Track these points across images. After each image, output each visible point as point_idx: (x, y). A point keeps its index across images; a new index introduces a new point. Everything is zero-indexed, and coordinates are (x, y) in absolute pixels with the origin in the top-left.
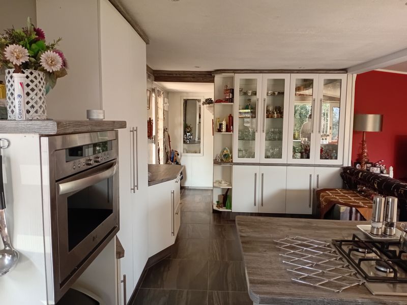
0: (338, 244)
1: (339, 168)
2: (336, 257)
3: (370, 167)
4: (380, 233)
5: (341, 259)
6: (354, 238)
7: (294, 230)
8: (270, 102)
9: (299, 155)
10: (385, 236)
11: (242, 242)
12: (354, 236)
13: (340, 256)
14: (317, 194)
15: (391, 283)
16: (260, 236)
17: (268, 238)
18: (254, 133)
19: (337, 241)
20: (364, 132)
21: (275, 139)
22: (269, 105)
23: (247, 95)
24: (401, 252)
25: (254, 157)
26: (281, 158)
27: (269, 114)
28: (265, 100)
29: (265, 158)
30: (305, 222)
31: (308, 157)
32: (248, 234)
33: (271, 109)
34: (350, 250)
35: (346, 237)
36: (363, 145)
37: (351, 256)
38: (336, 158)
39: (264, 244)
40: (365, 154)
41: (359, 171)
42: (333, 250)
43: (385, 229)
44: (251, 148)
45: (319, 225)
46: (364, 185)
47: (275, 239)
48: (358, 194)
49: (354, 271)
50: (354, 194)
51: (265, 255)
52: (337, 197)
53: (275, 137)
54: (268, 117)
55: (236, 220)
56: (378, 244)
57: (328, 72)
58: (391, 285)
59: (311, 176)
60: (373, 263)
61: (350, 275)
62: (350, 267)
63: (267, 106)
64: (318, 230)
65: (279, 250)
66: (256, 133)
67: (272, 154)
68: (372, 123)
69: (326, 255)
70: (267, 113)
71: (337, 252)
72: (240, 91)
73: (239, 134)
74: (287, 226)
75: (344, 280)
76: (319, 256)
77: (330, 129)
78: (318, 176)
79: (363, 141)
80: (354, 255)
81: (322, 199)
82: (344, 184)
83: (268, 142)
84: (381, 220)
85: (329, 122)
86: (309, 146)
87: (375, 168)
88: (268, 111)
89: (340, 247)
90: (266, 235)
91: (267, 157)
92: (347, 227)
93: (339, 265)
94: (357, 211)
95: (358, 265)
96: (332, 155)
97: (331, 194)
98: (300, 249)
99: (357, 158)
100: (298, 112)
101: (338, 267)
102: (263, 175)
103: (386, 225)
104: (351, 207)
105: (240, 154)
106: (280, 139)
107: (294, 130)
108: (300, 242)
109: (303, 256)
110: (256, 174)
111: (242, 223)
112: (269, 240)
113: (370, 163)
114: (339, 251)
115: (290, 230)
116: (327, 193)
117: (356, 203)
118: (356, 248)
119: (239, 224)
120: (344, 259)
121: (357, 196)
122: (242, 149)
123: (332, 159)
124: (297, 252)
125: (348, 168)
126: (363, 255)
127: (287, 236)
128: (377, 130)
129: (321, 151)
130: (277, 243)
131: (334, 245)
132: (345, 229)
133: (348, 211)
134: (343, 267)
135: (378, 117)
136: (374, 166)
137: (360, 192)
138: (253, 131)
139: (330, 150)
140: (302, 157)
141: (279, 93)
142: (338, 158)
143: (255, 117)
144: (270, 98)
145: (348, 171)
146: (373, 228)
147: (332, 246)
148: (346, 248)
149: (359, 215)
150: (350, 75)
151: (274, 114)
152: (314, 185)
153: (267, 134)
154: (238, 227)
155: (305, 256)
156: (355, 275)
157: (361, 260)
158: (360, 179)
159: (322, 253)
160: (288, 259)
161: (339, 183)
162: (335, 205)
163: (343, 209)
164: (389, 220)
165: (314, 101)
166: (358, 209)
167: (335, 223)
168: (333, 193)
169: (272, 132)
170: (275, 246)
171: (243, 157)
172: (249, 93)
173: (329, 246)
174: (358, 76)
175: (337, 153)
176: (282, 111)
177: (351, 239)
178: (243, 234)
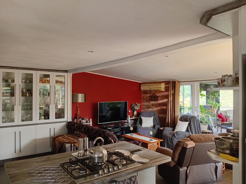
0: (62, 165)
1: (66, 123)
2: (62, 172)
3: (81, 120)
4: (82, 155)
5: (64, 172)
6: (70, 161)
7: (40, 164)
8: (24, 87)
9: (43, 117)
10: (84, 156)
11: (10, 178)
12: (70, 159)
13: (63, 171)
14: (54, 139)
15: (85, 177)
16: (21, 171)
17: (26, 171)
18: (13, 106)
19: (62, 164)
20: (77, 103)
21: (27, 109)
22: (23, 88)
23: (8, 82)
24: (89, 162)
25: (14, 122)
26: (32, 120)
27: (23, 94)
28: (20, 86)
29: (22, 121)
30: (47, 158)
31: (48, 118)
32: (13, 172)
33: (24, 91)
34: (68, 167)
35: (67, 161)
36: (77, 109)
37: (68, 169)
38: (64, 118)
39: (24, 175)
40: (79, 114)
41: (76, 123)
42: (60, 169)
43: (84, 153)
44: (12, 115)
45: (54, 158)
46: (78, 131)
47: (30, 170)
48: (75, 136)
49: (69, 176)
50: (73, 136)
51: (24, 181)
52: (65, 140)
53: (28, 108)
54: (22, 96)
55: (5, 165)
56: (80, 161)
57: (57, 71)
58: (85, 178)
59: (50, 129)
60: (78, 170)
61: (68, 179)
62: (68, 175)
63: (22, 89)
64: (53, 160)
65: (33, 176)
66: (15, 106)
67: (26, 118)
68: (81, 98)
69: (57, 172)
70: (22, 93)
71: (62, 169)
72: (3, 79)
73: (2, 107)
74: (37, 162)
75: (65, 182)
76: (54, 173)
77: (61, 99)
78: (54, 129)
79: (77, 107)
80: (70, 169)
81: (56, 142)
82: (68, 131)
83: (23, 111)
84: (82, 149)
85: (60, 96)
86: (49, 112)
87: (84, 120)
88: (22, 92)
89: (63, 166)
90: (25, 170)
91: (23, 121)
92: (67, 155)
93: (62, 175)
94: (74, 145)
95: (71, 173)
96: (62, 116)
97: (61, 138)
98: (44, 172)
99: (75, 116)
100: (42, 92)
101: (62, 176)
102: (20, 132)
103: (84, 151)
104: (71, 143)
105: (4, 121)
106: (31, 109)
107: (40, 103)
108: (44, 169)
109: (45, 176)
110: (15, 133)
111: (9, 166)
112: (27, 172)
113: (81, 118)
114: (63, 169)
115: (38, 164)
116: (59, 138)
117: (74, 141)
118: (70, 165)
119: (7, 168)
120: (65, 172)
121: (75, 137)
122: (5, 117)
123: (62, 118)
124: (42, 174)
125: (70, 122)
126: (74, 168)
127: (37, 168)
128: (83, 101)
129: (56, 114)
130: (31, 173)
131: (61, 166)
132: (66, 157)
133: (70, 146)
134: (65, 176)
135: (83, 95)
136: (83, 119)
137: (76, 135)
138: (13, 104)
139: (60, 113)
140: (45, 119)
141: (29, 82)
142: (65, 117)
143: (14, 96)
144: (24, 84)
145: (70, 124)
146: (79, 153)
147: (60, 167)
148: (66, 167)
149: (75, 147)
150: (69, 74)
151: (27, 94)
152: (52, 134)
153: (22, 106)
154: (6, 170)
155: (47, 175)
156: (70, 178)
157: (72, 170)
158: (76, 128)
159: (55, 172)
160: (37, 179)
161: (66, 131)
162: (63, 144)
163: (67, 145)
164: (85, 148)
165: (51, 86)
166: (75, 144)
167: (61, 155)
168: (63, 137)
169: (25, 105)
170: (30, 175)
171: (6, 122)
172: (9, 81)
173: (58, 167)
174: (73, 74)
175: (64, 115)
176: (32, 92)
177: (69, 161)
178: (10, 173)
